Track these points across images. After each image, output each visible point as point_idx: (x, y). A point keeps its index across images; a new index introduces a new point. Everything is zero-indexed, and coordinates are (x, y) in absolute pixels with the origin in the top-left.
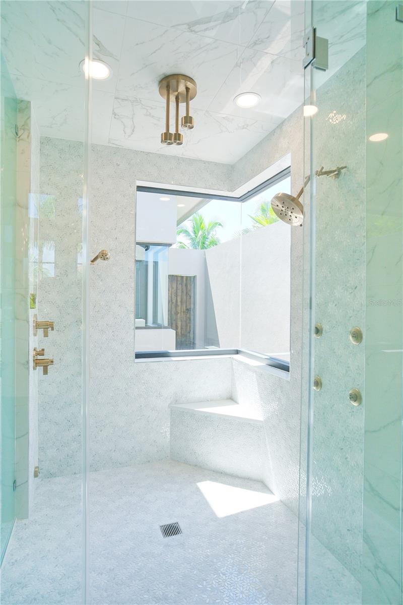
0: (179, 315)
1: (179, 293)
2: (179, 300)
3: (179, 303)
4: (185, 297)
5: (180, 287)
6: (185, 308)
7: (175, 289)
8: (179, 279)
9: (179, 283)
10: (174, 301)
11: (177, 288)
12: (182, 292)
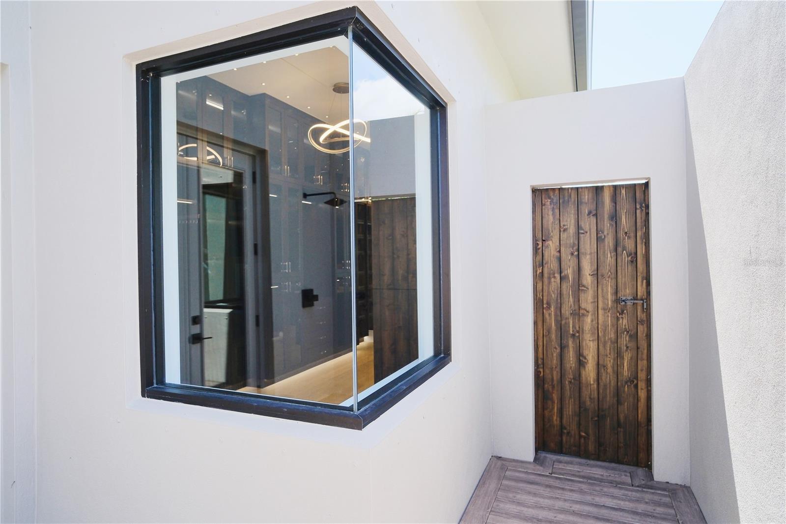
0: (588, 319)
1: (588, 245)
2: (587, 268)
3: (588, 279)
4: (609, 259)
5: (589, 224)
6: (610, 297)
7: (572, 230)
8: (586, 197)
9: (585, 210)
10: (570, 272)
11: (578, 227)
12: (599, 240)
